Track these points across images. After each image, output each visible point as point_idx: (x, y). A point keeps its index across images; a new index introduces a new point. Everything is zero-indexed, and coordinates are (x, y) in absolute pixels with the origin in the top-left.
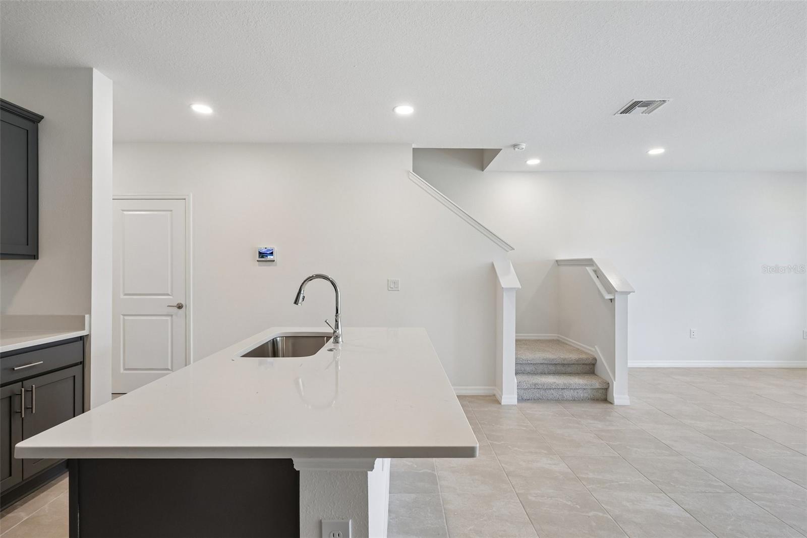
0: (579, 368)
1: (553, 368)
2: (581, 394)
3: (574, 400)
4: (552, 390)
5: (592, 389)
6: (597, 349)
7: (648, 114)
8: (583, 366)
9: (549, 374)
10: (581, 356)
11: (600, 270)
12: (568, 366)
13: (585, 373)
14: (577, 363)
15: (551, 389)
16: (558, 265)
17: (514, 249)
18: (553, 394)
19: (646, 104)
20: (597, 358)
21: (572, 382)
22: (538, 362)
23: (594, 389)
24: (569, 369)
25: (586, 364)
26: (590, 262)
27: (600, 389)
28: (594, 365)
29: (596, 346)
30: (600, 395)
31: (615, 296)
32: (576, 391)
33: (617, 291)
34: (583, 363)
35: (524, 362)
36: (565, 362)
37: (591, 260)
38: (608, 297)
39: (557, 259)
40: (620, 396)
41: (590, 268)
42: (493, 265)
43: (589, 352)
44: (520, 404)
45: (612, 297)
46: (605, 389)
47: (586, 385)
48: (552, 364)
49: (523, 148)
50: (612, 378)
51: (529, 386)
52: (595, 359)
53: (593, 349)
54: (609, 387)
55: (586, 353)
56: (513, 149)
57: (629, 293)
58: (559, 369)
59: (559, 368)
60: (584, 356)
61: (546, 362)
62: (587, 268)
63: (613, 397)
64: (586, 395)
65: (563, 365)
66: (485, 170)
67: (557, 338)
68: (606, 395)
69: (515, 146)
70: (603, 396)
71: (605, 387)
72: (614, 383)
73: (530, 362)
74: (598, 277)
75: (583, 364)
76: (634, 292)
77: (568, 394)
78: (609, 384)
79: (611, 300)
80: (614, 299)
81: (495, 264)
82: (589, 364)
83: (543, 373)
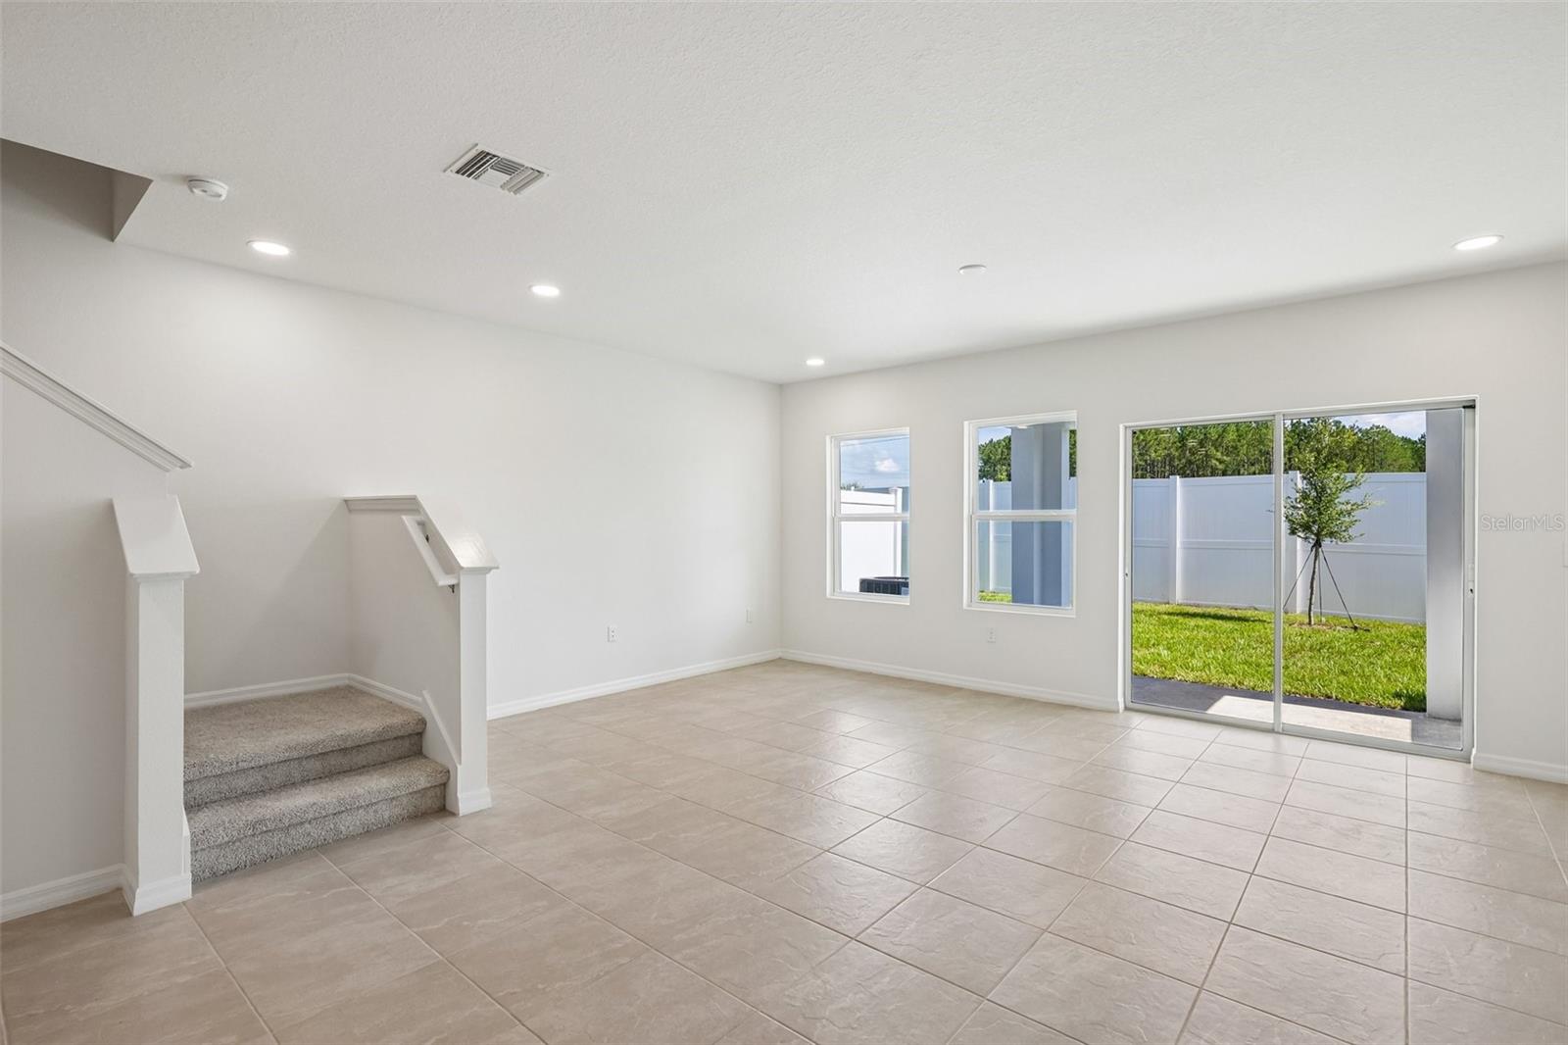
0: (384, 749)
1: (316, 765)
2: (386, 812)
3: (369, 833)
4: (307, 825)
5: (411, 794)
6: (427, 696)
7: (515, 192)
8: (395, 741)
9: (305, 781)
10: (389, 721)
11: (430, 521)
12: (358, 751)
13: (400, 758)
14: (381, 739)
15: (302, 823)
16: (350, 511)
17: (190, 466)
18: (309, 834)
19: (508, 167)
20: (427, 720)
21: (360, 791)
22: (270, 759)
23: (415, 792)
24: (360, 759)
25: (402, 737)
26: (410, 505)
27: (431, 787)
28: (420, 734)
29: (424, 692)
30: (429, 802)
31: (459, 580)
32: (371, 811)
33: (462, 568)
34: (395, 735)
35: (227, 769)
36: (349, 744)
37: (413, 500)
38: (444, 581)
39: (350, 494)
40: (471, 795)
41: (410, 517)
42: (110, 509)
43: (407, 705)
44: (201, 895)
45: (453, 582)
46: (441, 785)
47: (396, 788)
48: (313, 756)
49: (220, 196)
50: (454, 756)
51: (235, 833)
52: (423, 722)
53: (420, 699)
54: (449, 778)
55: (404, 710)
56: (185, 188)
57: (489, 569)
58: (333, 763)
59: (334, 761)
60: (397, 720)
61: (295, 755)
62: (404, 517)
63: (457, 798)
64: (397, 811)
65: (344, 751)
66: (116, 240)
67: (347, 682)
68: (444, 797)
69: (192, 181)
70: (438, 804)
71: (440, 781)
72: (459, 767)
73: (244, 765)
74: (427, 539)
75: (395, 738)
76: (497, 568)
77: (348, 824)
78: (449, 772)
79: (453, 587)
80: (458, 585)
81: (116, 507)
82: (410, 735)
83: (289, 785)
